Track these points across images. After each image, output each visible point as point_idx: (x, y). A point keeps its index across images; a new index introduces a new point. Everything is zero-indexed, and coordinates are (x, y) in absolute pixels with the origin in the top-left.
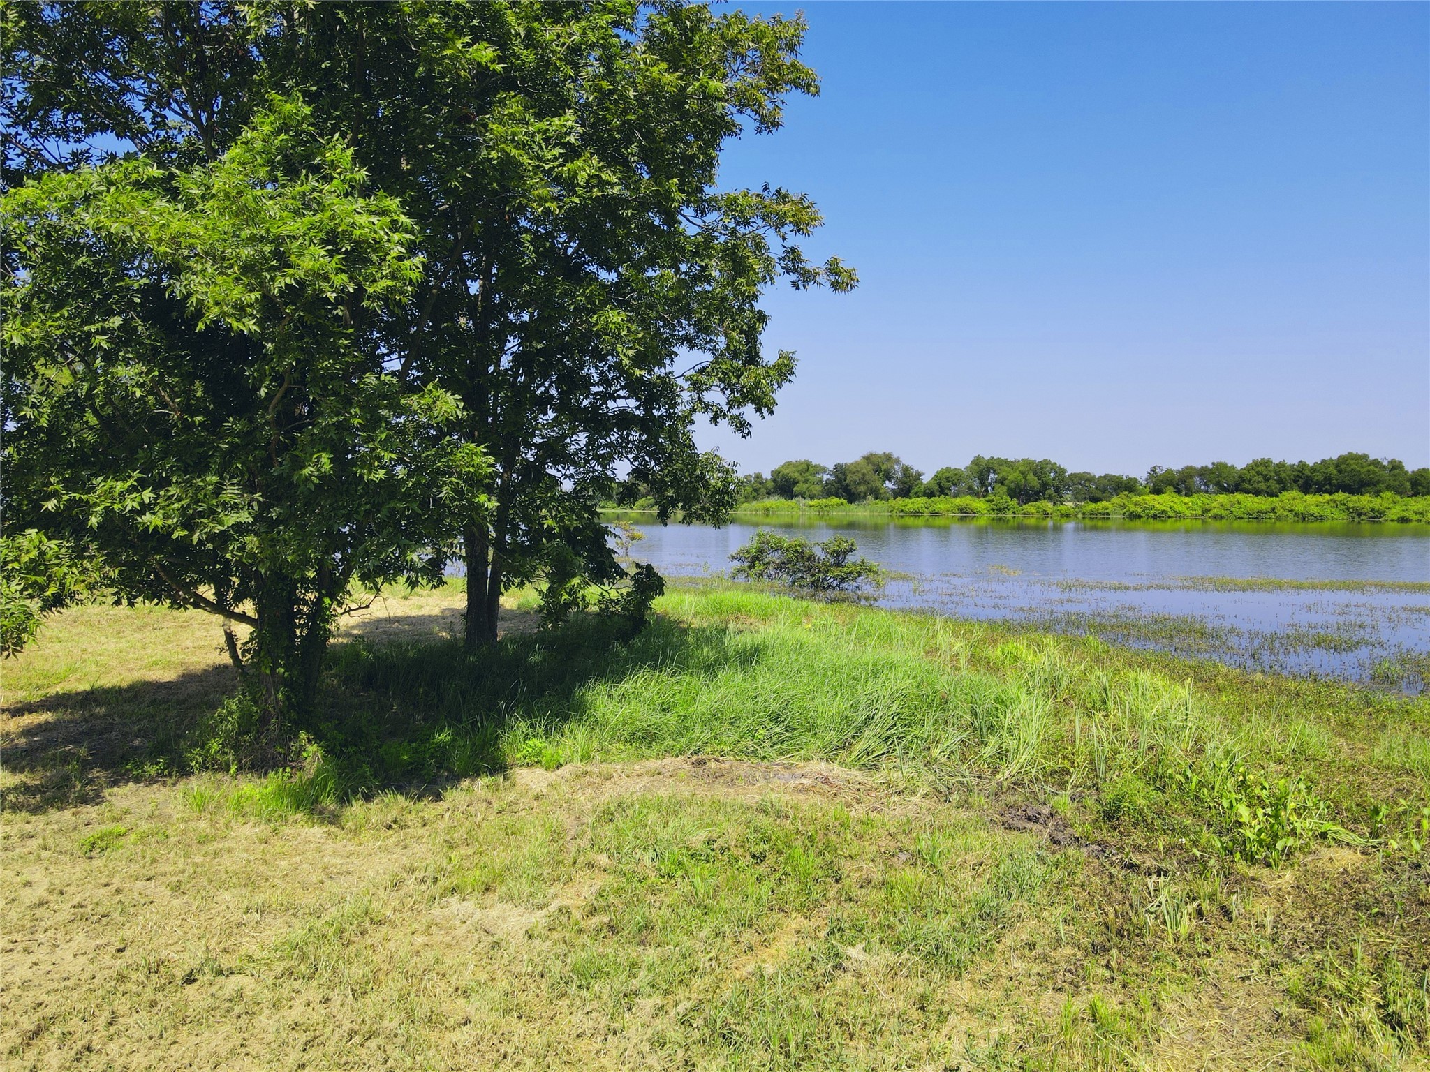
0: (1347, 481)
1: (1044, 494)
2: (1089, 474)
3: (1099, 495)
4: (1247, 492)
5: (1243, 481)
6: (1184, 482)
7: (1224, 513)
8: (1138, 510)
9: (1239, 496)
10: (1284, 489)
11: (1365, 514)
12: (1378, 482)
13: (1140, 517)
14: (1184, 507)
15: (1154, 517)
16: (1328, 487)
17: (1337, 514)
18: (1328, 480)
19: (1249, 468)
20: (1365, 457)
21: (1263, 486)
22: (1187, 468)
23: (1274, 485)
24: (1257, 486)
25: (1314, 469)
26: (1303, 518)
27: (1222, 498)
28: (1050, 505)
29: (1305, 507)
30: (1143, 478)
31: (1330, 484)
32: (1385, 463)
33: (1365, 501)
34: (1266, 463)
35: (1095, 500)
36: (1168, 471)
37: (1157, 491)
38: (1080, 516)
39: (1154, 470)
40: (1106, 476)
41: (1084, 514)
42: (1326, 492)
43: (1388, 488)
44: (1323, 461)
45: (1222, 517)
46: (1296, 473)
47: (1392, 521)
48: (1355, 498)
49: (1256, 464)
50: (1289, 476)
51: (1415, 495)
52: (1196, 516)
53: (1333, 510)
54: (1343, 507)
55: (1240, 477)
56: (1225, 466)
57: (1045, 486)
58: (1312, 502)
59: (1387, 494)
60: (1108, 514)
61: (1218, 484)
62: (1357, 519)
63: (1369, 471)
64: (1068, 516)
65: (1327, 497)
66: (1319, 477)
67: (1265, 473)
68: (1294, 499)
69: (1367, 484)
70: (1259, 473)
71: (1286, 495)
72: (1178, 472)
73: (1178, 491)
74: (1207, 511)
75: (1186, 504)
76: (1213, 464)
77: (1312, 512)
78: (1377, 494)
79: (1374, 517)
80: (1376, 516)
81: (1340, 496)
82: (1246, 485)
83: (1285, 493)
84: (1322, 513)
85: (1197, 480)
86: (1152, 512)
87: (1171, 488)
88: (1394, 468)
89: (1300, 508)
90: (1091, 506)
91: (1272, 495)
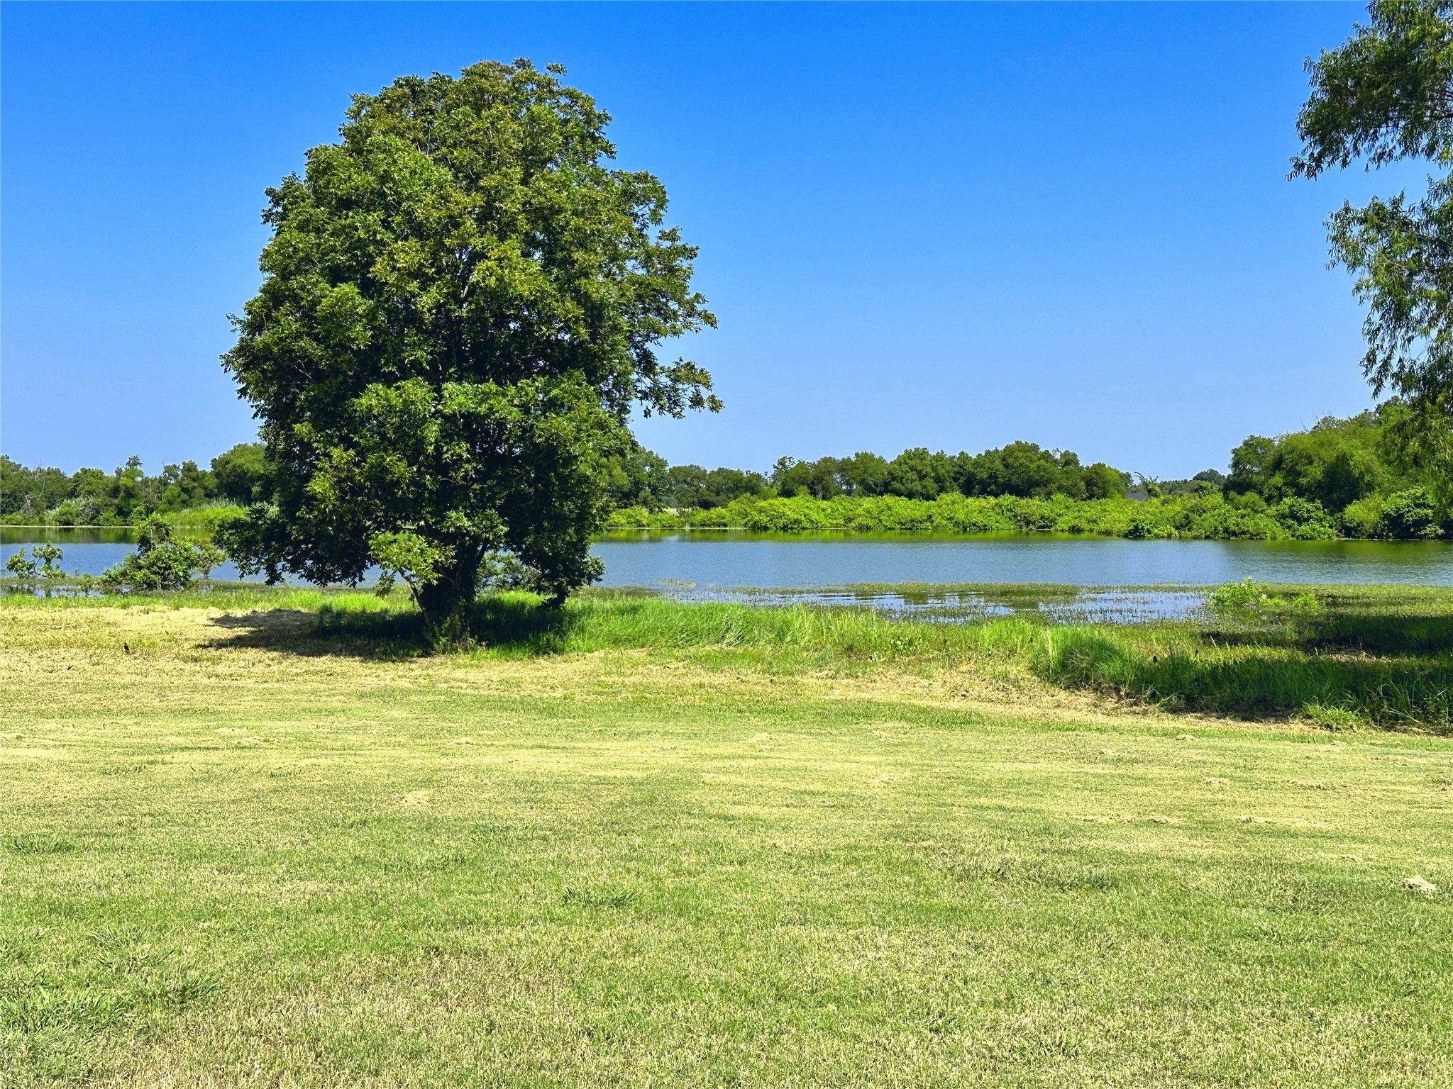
0: (1014, 480)
1: (637, 496)
2: (698, 468)
3: (713, 498)
4: (899, 494)
5: (894, 479)
6: (820, 480)
7: (871, 523)
8: (764, 519)
9: (889, 499)
10: (942, 489)
11: (1034, 523)
12: (1049, 481)
13: (766, 528)
14: (822, 514)
15: (785, 528)
16: (993, 487)
17: (1004, 524)
18: (994, 477)
19: (900, 462)
20: (1035, 448)
21: (917, 486)
22: (825, 460)
23: (932, 486)
24: (909, 486)
25: (977, 464)
26: (964, 528)
27: (869, 503)
28: (645, 511)
29: (966, 514)
30: (769, 475)
31: (996, 483)
32: (1058, 456)
33: (1034, 506)
34: (921, 455)
35: (706, 505)
36: (801, 464)
37: (787, 493)
38: (687, 528)
39: (782, 462)
40: (721, 470)
41: (692, 525)
42: (990, 494)
43: (1060, 489)
44: (988, 452)
45: (868, 528)
46: (956, 469)
47: (1063, 531)
48: (1023, 502)
49: (909, 456)
50: (948, 472)
51: (1090, 498)
52: (837, 526)
53: (999, 517)
54: (1009, 514)
55: (890, 473)
56: (871, 457)
57: (637, 485)
58: (974, 507)
59: (1059, 497)
60: (725, 525)
61: (862, 482)
62: (1025, 529)
63: (1038, 467)
64: (671, 528)
65: (992, 500)
66: (982, 474)
67: (920, 468)
68: (953, 503)
69: (1037, 484)
70: (912, 469)
71: (945, 498)
72: (814, 466)
73: (813, 493)
74: (850, 520)
75: (824, 510)
76: (857, 455)
77: (974, 520)
78: (1048, 496)
79: (1043, 527)
80: (1046, 526)
81: (1007, 499)
82: (896, 485)
83: (943, 495)
84: (985, 522)
85: (837, 477)
86: (781, 523)
87: (804, 488)
88: (1067, 463)
89: (961, 516)
90: (702, 514)
91: (928, 498)
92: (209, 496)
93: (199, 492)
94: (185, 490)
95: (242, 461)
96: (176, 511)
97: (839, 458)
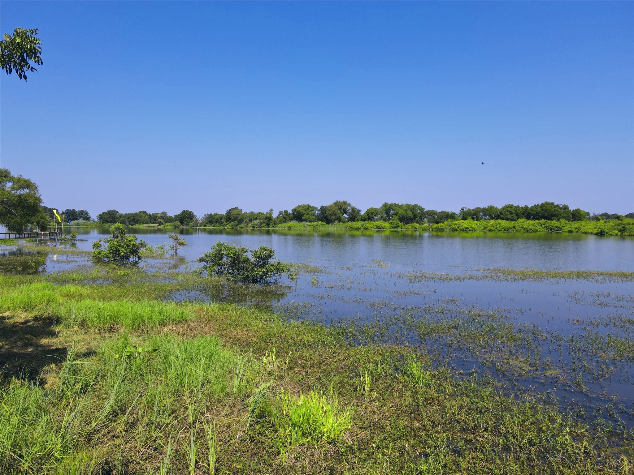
0: (545, 214)
1: (415, 220)
2: (435, 211)
3: (439, 220)
4: (503, 219)
5: (501, 214)
6: (475, 214)
7: (493, 228)
8: (456, 227)
9: (499, 221)
10: (519, 218)
11: (553, 229)
12: (559, 215)
13: (457, 230)
14: (476, 226)
15: (463, 230)
16: (537, 217)
17: (542, 229)
18: (537, 214)
19: (504, 208)
20: (553, 204)
21: (510, 217)
22: (477, 208)
23: (514, 216)
24: (507, 216)
25: (531, 209)
26: (527, 230)
27: (492, 222)
28: (418, 225)
29: (528, 226)
30: (458, 213)
32: (561, 206)
33: (553, 223)
34: (511, 206)
35: (437, 223)
36: (469, 210)
37: (464, 219)
38: (431, 230)
39: (463, 209)
40: (442, 212)
42: (537, 219)
43: (563, 217)
44: (535, 205)
45: (492, 230)
46: (524, 211)
47: (565, 232)
48: (549, 222)
49: (507, 206)
50: (521, 212)
51: (574, 220)
52: (481, 230)
53: (540, 227)
54: (544, 226)
55: (500, 212)
56: (493, 207)
57: (415, 216)
58: (531, 224)
59: (563, 220)
60: (443, 229)
61: (490, 215)
62: (550, 231)
63: (555, 210)
64: (425, 230)
65: (537, 221)
66: (534, 212)
67: (511, 210)
68: (523, 222)
69: (555, 216)
70: (508, 211)
71: (520, 220)
72: (473, 210)
73: (473, 219)
74: (486, 228)
75: (477, 224)
76: (488, 206)
77: (531, 228)
78: (558, 220)
79: (557, 230)
81: (543, 221)
82: (502, 216)
83: (519, 220)
84: (535, 228)
85: (481, 213)
86: (462, 228)
87: (470, 217)
88: (565, 209)
89: (526, 226)
90: (436, 225)
91: (513, 220)
92: (291, 220)
93: (288, 218)
94: (284, 218)
95: (299, 209)
96: (281, 224)
97: (482, 207)
